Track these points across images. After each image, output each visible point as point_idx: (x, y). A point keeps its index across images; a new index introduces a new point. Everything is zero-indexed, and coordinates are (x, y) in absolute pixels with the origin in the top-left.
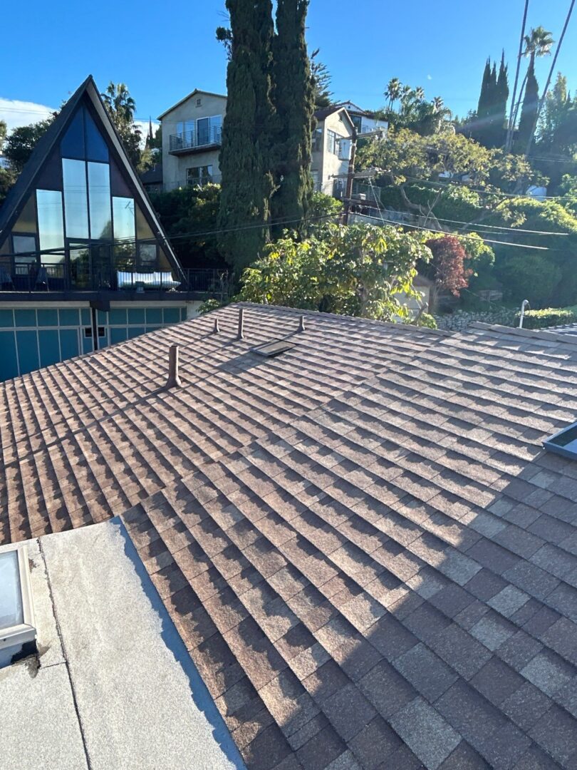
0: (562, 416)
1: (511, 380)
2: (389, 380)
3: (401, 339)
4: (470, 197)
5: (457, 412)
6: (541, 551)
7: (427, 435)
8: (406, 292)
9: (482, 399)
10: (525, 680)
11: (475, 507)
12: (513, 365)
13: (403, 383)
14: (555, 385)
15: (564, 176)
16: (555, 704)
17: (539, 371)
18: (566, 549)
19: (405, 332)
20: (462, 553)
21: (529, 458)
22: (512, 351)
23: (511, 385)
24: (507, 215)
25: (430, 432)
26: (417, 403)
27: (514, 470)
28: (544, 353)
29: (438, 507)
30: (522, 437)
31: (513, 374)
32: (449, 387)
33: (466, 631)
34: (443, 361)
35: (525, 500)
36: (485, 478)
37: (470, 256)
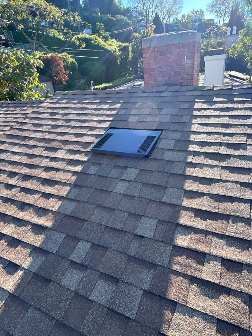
0: (99, 132)
1: (75, 119)
2: (11, 134)
3: (25, 108)
4: (59, 35)
5: (49, 143)
6: (95, 212)
7: (33, 162)
8: (36, 84)
9: (61, 132)
10: (93, 301)
11: (60, 198)
12: (75, 111)
13: (20, 133)
14: (95, 117)
15: (97, 24)
16: (109, 309)
17: (87, 111)
18: (107, 206)
19: (27, 104)
20: (54, 230)
21: (85, 159)
22: (74, 103)
23: (75, 121)
24: (77, 43)
25: (35, 159)
26: (28, 144)
27: (78, 168)
28: (89, 101)
29: (40, 205)
30: (82, 148)
31: (75, 115)
32: (45, 130)
33: (58, 284)
34: (41, 116)
35: (85, 184)
36: (64, 178)
37: (66, 64)
